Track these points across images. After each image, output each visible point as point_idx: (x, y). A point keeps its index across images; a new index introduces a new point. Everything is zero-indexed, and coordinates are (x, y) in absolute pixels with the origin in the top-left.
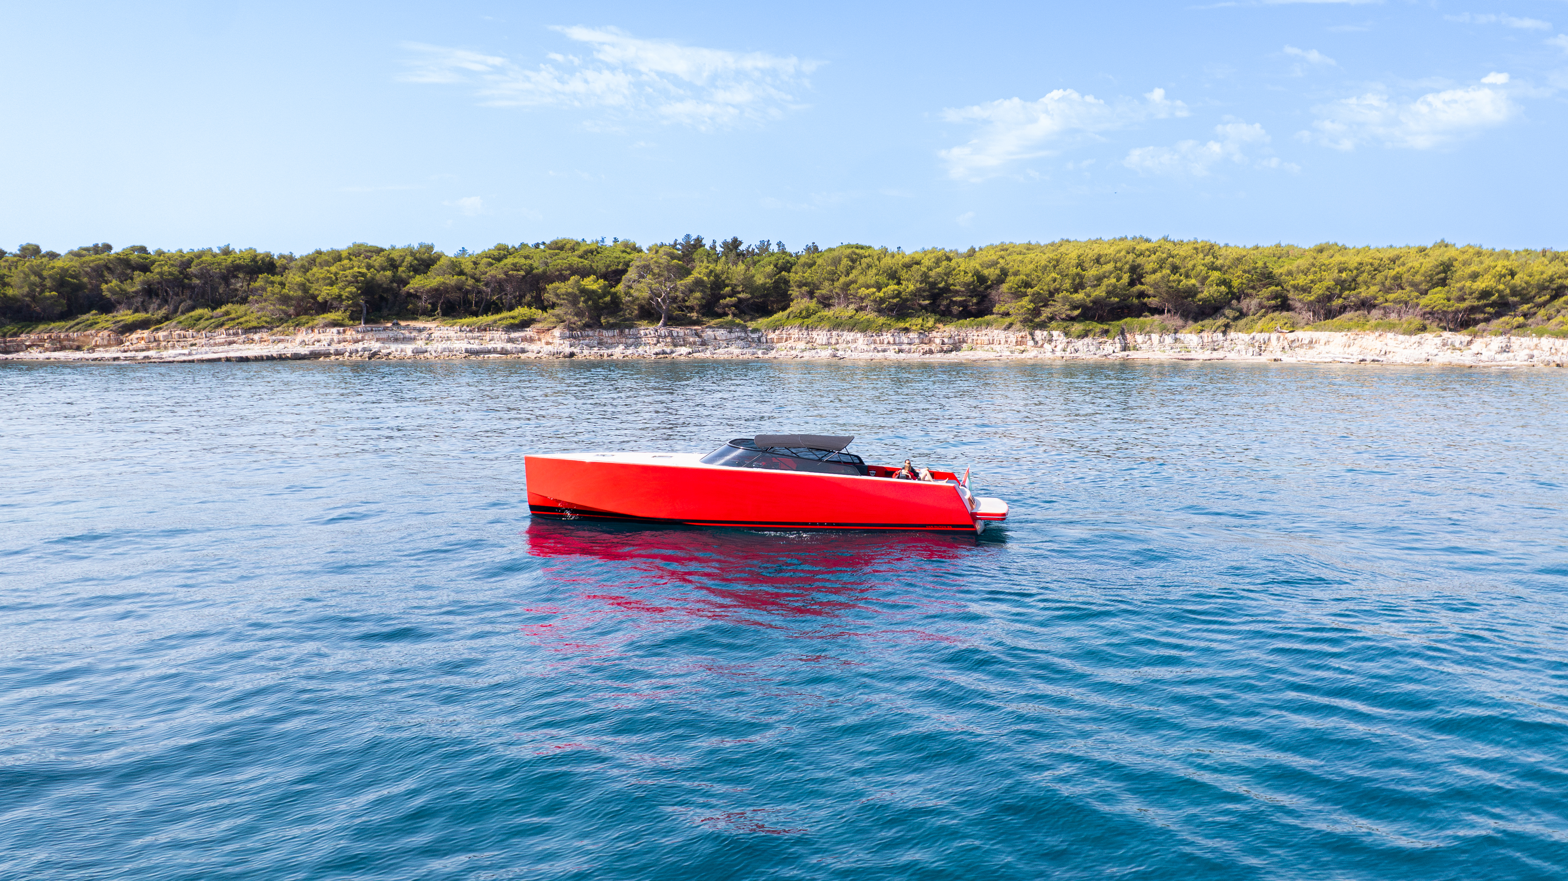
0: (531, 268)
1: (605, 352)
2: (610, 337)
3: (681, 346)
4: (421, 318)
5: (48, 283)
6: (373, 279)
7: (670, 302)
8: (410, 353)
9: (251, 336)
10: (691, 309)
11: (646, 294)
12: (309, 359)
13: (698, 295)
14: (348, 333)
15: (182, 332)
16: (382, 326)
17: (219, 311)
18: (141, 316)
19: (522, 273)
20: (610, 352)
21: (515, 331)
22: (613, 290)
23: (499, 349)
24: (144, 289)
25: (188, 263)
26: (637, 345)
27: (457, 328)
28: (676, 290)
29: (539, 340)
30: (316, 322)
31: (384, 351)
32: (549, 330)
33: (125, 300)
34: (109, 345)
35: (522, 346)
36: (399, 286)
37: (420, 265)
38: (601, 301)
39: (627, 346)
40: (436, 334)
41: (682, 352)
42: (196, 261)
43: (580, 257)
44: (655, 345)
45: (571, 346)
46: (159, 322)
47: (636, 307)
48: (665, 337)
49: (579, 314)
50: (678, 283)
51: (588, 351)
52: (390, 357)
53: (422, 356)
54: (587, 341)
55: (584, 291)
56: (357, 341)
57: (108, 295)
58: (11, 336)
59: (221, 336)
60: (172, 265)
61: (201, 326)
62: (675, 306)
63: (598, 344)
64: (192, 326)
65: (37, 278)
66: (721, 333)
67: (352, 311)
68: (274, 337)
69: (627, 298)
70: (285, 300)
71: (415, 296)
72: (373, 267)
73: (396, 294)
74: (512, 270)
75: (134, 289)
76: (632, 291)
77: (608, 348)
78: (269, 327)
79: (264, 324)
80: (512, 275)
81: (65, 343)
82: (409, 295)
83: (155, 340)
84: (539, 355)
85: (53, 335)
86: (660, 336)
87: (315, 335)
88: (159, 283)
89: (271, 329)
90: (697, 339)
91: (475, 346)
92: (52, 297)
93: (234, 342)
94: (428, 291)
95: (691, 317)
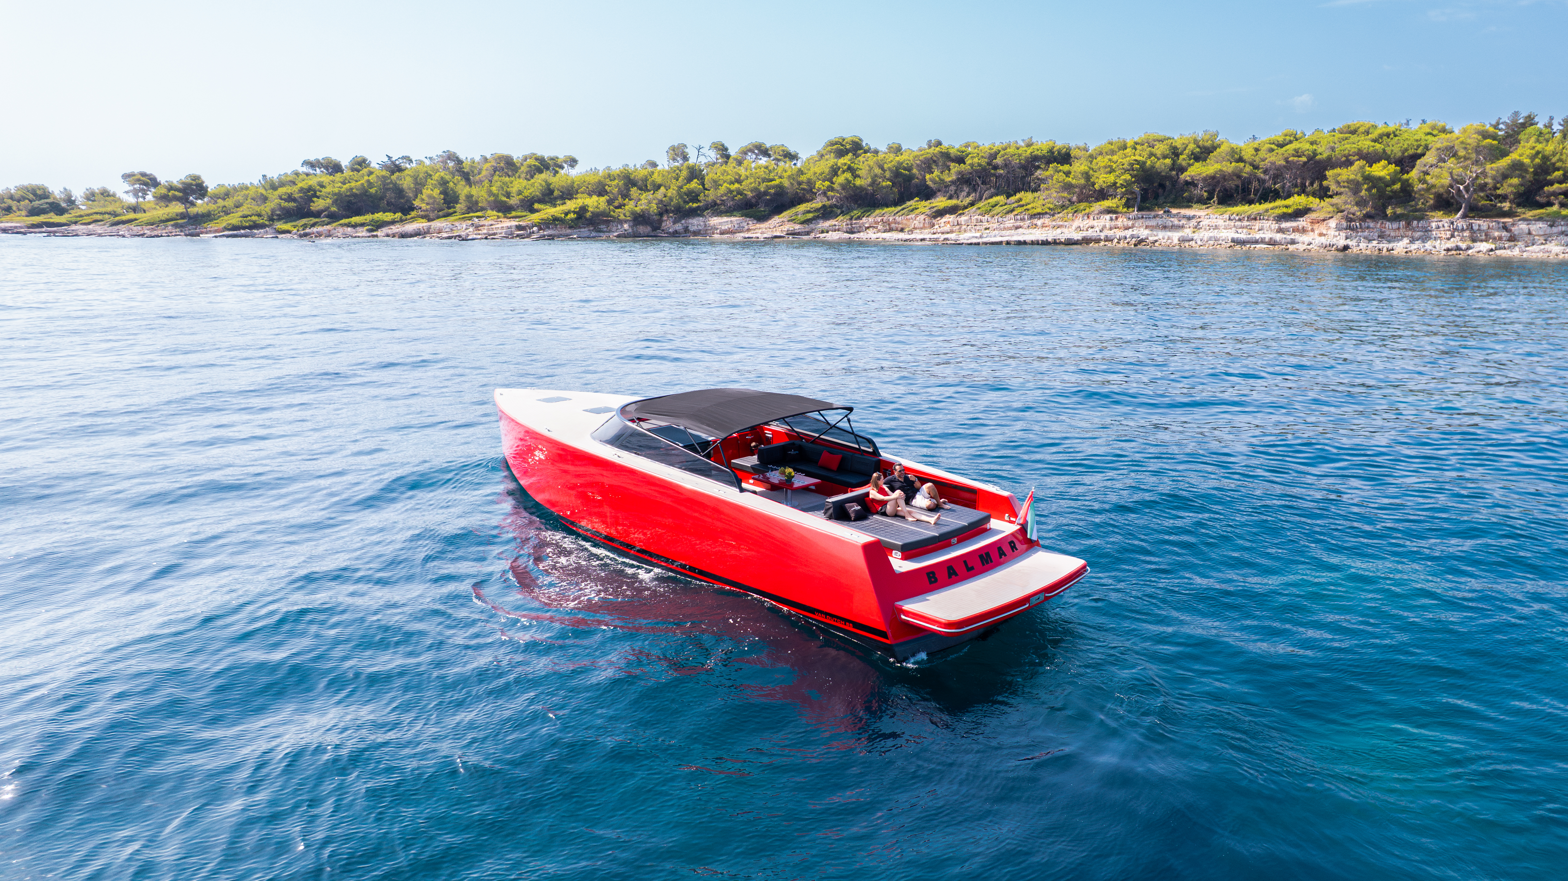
0: (1315, 153)
1: (1385, 246)
2: (1395, 230)
3: (1482, 241)
4: (1195, 206)
5: (888, 174)
6: (1153, 167)
7: (1475, 190)
8: (1176, 241)
9: (1035, 221)
10: (1504, 198)
11: (1446, 181)
12: (1081, 244)
13: (1515, 181)
14: (1120, 220)
15: (980, 217)
16: (1153, 213)
17: (1013, 199)
18: (953, 202)
19: (1304, 159)
20: (1390, 246)
21: (1287, 221)
22: (1405, 176)
23: (1267, 240)
24: (958, 179)
25: (994, 156)
26: (1424, 239)
27: (1226, 216)
28: (1486, 176)
29: (1313, 230)
30: (1092, 209)
31: (1151, 239)
32: (1324, 220)
33: (942, 188)
34: (923, 228)
35: (1292, 236)
36: (1177, 174)
37: (1202, 153)
38: (1389, 189)
39: (1412, 241)
40: (1205, 222)
41: (1481, 249)
42: (1002, 152)
43: (1375, 141)
44: (1448, 239)
45: (1347, 238)
46: (966, 207)
47: (1432, 196)
48: (1463, 230)
49: (1361, 203)
50: (1488, 166)
51: (1365, 245)
52: (1156, 244)
53: (1187, 244)
54: (1366, 233)
55: (1368, 178)
56: (1127, 228)
57: (929, 183)
58: (856, 219)
59: (1009, 221)
60: (982, 157)
61: (995, 212)
62: (1482, 194)
63: (1379, 236)
64: (988, 212)
65: (880, 171)
66: (1538, 227)
67: (1128, 199)
68: (1054, 223)
69: (1421, 186)
70: (1068, 187)
71: (1192, 184)
72: (1155, 155)
73: (1175, 181)
74: (1294, 156)
75: (950, 179)
76: (1428, 178)
77: (1389, 242)
78: (1052, 213)
79: (1048, 211)
80: (1292, 161)
81: (893, 225)
82: (1187, 183)
83: (958, 224)
84: (1309, 247)
85: (885, 219)
86: (1455, 230)
87: (1091, 222)
88: (971, 173)
89: (1053, 215)
90: (1504, 234)
91: (1243, 235)
92: (887, 187)
93: (1020, 227)
94: (1205, 179)
95: (1501, 208)
